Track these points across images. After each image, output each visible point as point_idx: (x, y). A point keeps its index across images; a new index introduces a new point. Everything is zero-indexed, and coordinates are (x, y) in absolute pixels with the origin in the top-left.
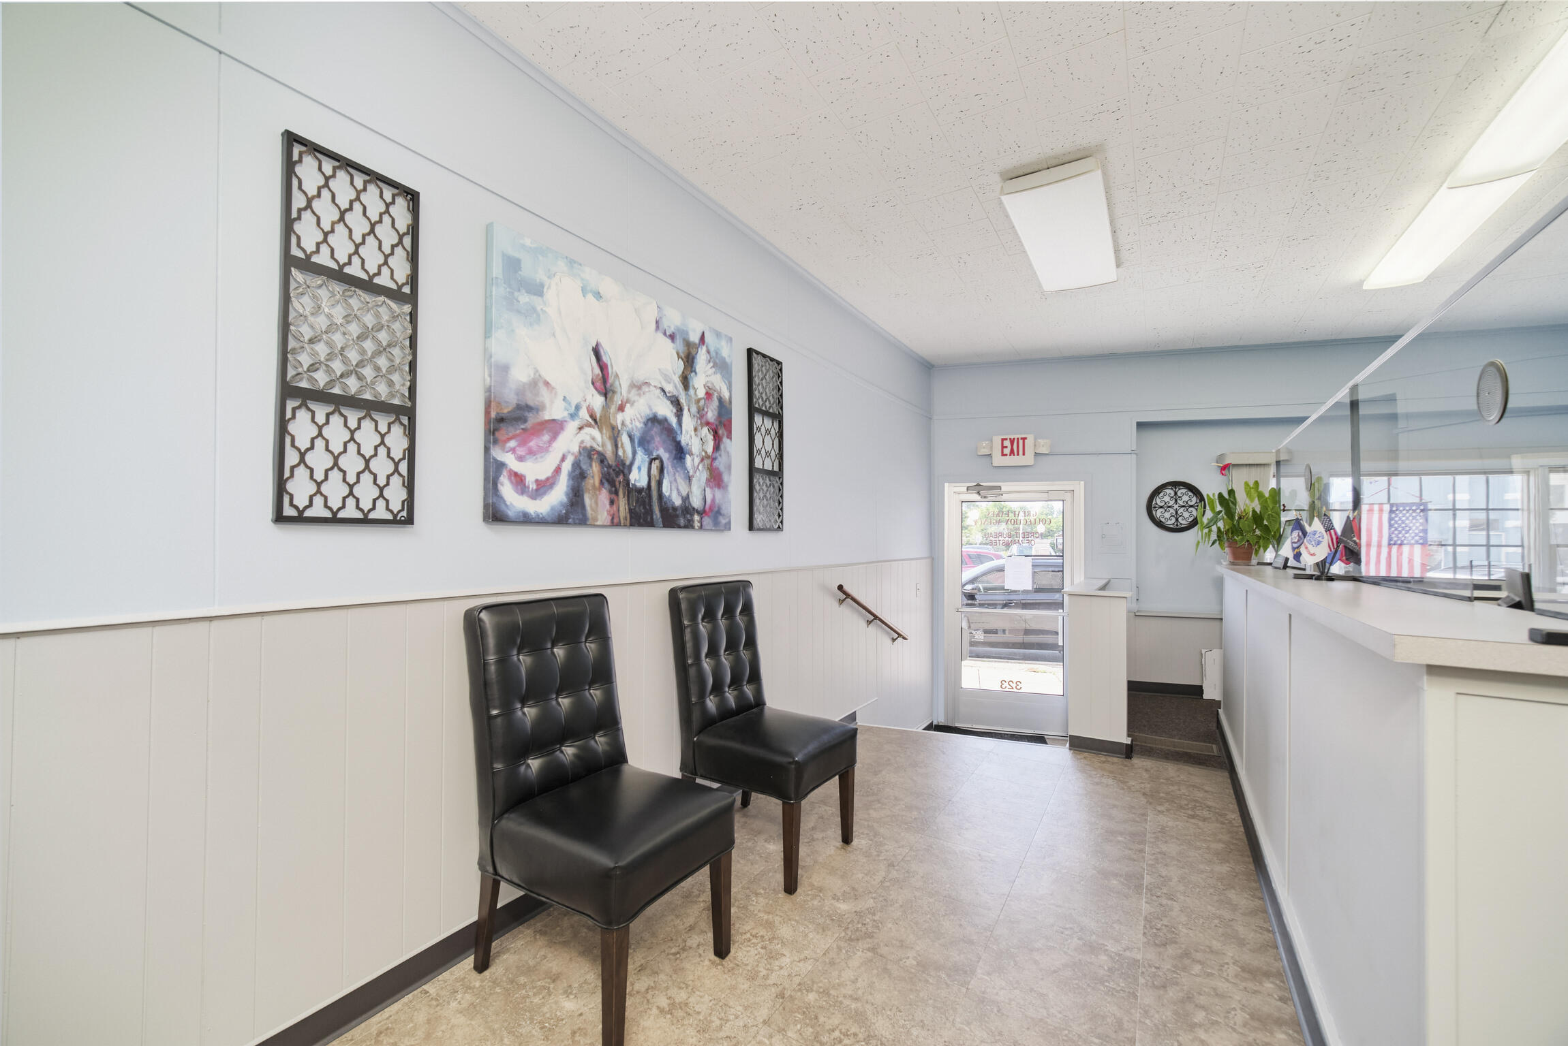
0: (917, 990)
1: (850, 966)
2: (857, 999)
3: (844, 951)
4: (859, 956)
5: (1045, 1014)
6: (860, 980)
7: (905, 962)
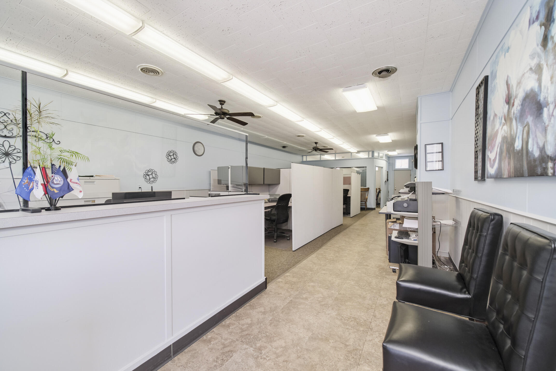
0: (329, 332)
1: (353, 339)
2: (348, 329)
3: (357, 345)
4: (351, 342)
5: (291, 326)
6: (348, 334)
7: (333, 341)
